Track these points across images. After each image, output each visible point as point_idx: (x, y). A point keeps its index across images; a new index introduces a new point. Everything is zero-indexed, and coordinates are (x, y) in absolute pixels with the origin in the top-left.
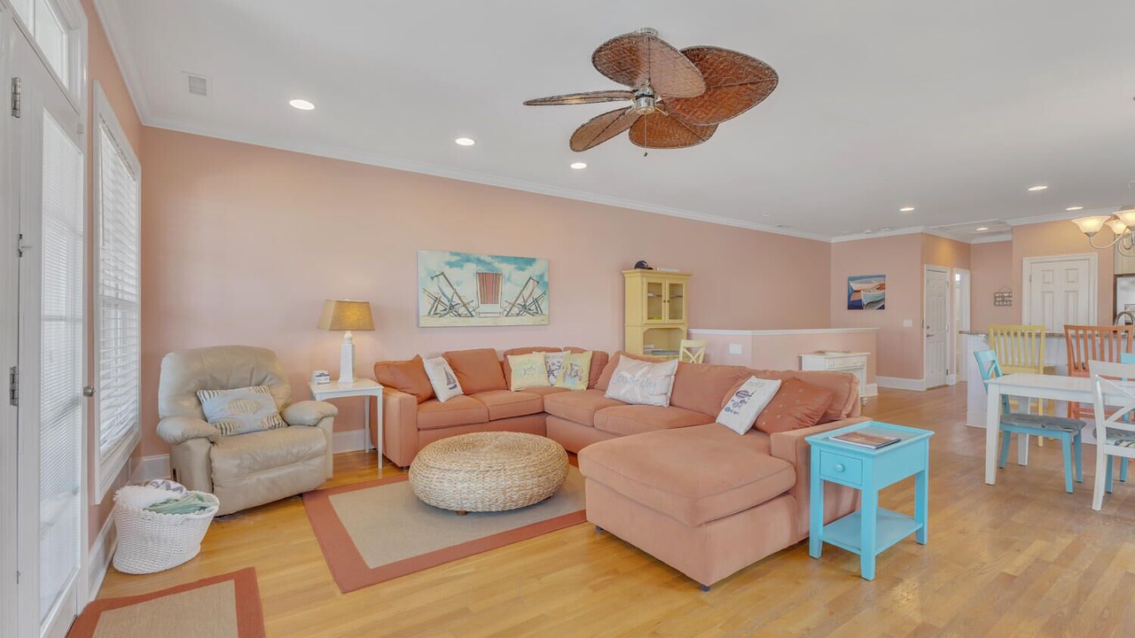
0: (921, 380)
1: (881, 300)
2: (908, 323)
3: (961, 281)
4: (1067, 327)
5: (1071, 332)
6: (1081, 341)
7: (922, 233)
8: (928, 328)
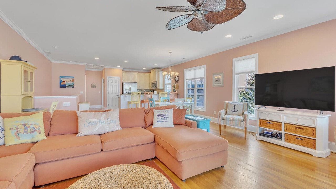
1: (72, 85)
2: (82, 92)
7: (85, 65)
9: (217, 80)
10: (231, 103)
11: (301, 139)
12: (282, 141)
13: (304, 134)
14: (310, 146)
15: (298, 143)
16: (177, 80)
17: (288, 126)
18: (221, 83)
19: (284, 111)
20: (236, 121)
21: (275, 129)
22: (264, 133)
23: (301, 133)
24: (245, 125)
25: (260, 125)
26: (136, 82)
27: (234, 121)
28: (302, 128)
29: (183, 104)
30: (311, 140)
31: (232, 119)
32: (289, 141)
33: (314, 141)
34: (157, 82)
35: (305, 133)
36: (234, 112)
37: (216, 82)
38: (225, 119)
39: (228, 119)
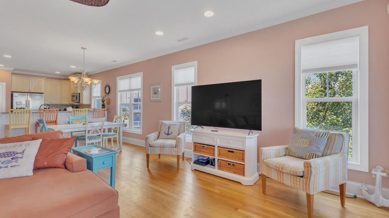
9: (155, 93)
10: (166, 123)
11: (232, 164)
12: (215, 169)
13: (235, 159)
14: (240, 172)
15: (230, 170)
16: (107, 91)
17: (221, 150)
18: (160, 97)
19: (218, 131)
20: (167, 147)
21: (209, 154)
22: (199, 160)
23: (232, 158)
24: (177, 152)
25: (195, 150)
26: (43, 93)
27: (164, 147)
28: (233, 152)
29: (102, 126)
30: (241, 165)
31: (162, 145)
32: (222, 168)
33: (243, 166)
34: (79, 93)
35: (236, 157)
36: (168, 134)
37: (153, 96)
38: (154, 146)
39: (157, 145)
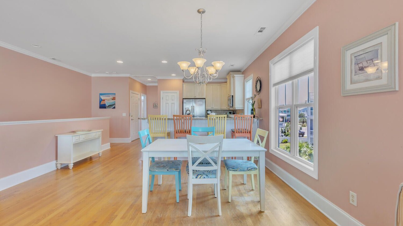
0: (129, 138)
1: (114, 104)
2: (124, 115)
3: (144, 100)
4: (174, 116)
5: (175, 118)
6: (178, 121)
7: (129, 77)
8: (132, 116)
9: (362, 69)
16: (258, 88)
26: (204, 99)
34: (233, 96)
